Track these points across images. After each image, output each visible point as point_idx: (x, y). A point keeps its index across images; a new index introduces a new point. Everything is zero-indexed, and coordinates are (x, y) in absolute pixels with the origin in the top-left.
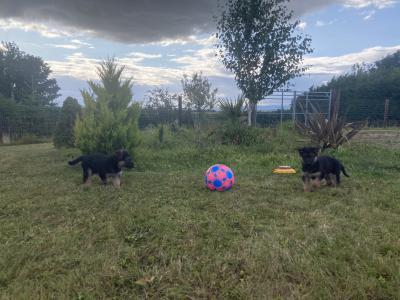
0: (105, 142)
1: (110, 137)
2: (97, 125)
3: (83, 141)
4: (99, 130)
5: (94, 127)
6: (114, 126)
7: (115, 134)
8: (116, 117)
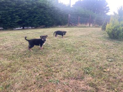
0: (114, 31)
1: (116, 30)
2: (113, 26)
3: (108, 30)
4: (113, 27)
5: (112, 26)
6: (118, 27)
7: (118, 29)
8: (120, 24)
